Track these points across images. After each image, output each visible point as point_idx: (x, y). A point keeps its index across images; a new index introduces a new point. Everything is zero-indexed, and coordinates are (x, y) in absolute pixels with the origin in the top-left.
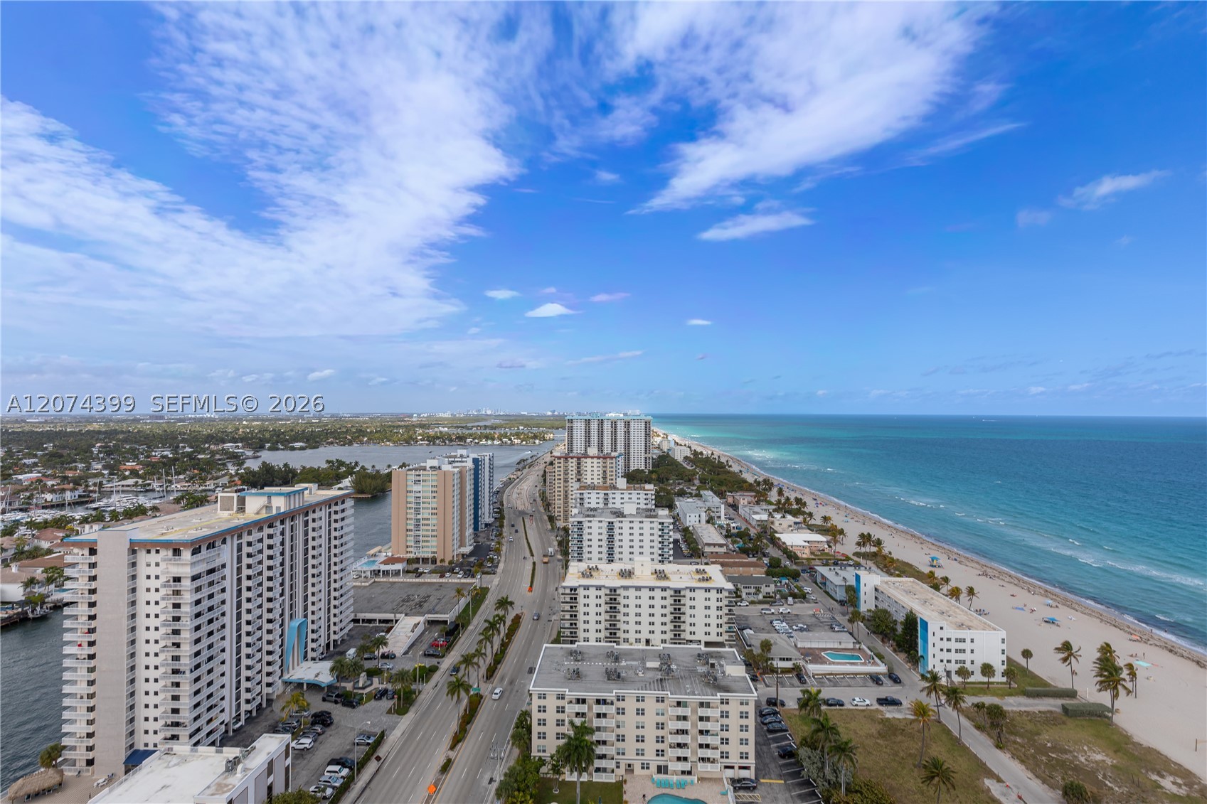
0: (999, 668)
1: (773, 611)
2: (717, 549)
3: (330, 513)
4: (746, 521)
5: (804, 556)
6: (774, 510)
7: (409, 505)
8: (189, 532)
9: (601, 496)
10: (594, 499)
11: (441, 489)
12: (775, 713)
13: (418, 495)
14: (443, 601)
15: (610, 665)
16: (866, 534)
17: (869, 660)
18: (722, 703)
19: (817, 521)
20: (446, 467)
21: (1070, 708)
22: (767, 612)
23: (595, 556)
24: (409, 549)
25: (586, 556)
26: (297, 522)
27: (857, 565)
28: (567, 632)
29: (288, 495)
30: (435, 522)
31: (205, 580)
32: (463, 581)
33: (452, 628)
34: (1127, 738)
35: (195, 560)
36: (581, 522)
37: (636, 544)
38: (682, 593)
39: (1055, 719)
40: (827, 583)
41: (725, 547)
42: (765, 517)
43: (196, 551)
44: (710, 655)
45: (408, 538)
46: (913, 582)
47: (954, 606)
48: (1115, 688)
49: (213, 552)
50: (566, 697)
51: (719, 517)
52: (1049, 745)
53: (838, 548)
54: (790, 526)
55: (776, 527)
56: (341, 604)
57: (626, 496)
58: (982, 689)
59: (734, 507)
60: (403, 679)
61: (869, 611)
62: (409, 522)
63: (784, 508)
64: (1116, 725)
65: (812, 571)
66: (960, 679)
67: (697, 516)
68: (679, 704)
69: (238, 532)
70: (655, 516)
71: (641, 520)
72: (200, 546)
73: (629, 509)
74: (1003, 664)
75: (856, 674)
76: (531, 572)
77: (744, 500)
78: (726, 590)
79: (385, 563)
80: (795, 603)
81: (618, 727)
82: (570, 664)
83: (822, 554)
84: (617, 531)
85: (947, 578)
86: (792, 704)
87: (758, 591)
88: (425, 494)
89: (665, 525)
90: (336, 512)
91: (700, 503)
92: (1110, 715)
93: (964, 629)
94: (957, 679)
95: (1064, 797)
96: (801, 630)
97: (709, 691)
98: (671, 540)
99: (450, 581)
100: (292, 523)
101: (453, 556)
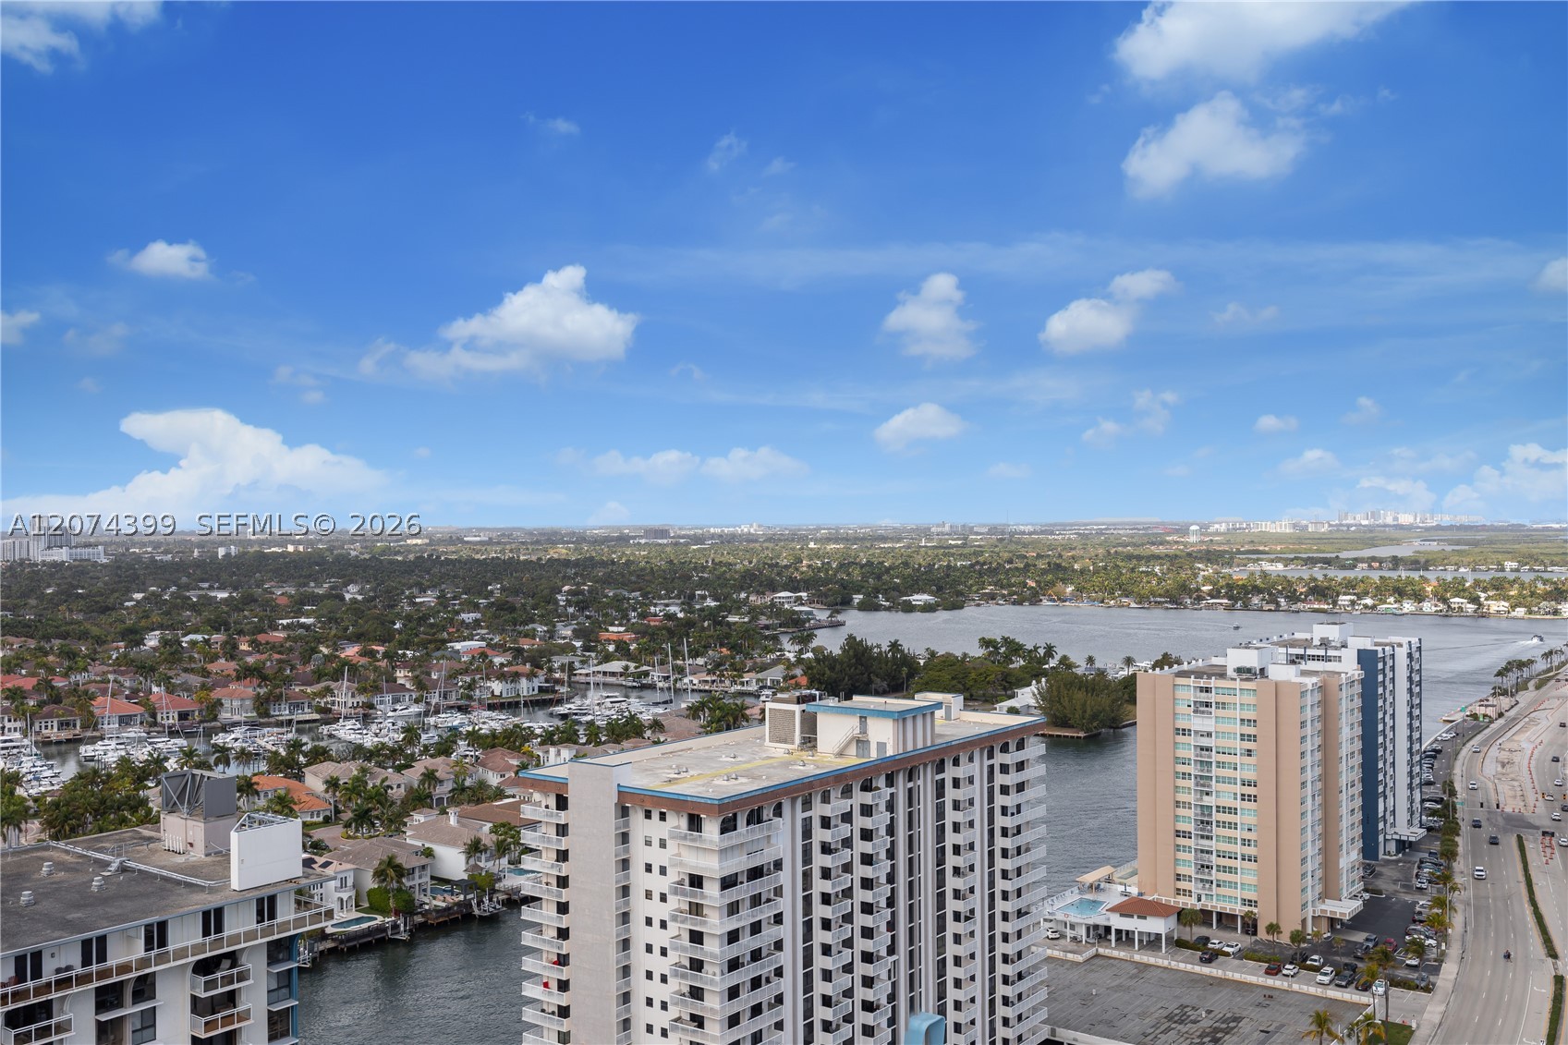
3: (991, 768)
7: (1181, 768)
8: (716, 782)
11: (1266, 731)
13: (1205, 742)
20: (1282, 673)
24: (1182, 885)
26: (920, 782)
29: (901, 717)
30: (1251, 820)
31: (744, 891)
32: (1334, 993)
35: (726, 844)
43: (728, 826)
45: (1181, 855)
49: (757, 831)
56: (1020, 997)
62: (1181, 811)
69: (804, 792)
72: (735, 815)
76: (1548, 1005)
79: (1125, 910)
88: (1224, 743)
90: (1005, 769)
99: (1296, 987)
100: (910, 785)
101: (1304, 921)
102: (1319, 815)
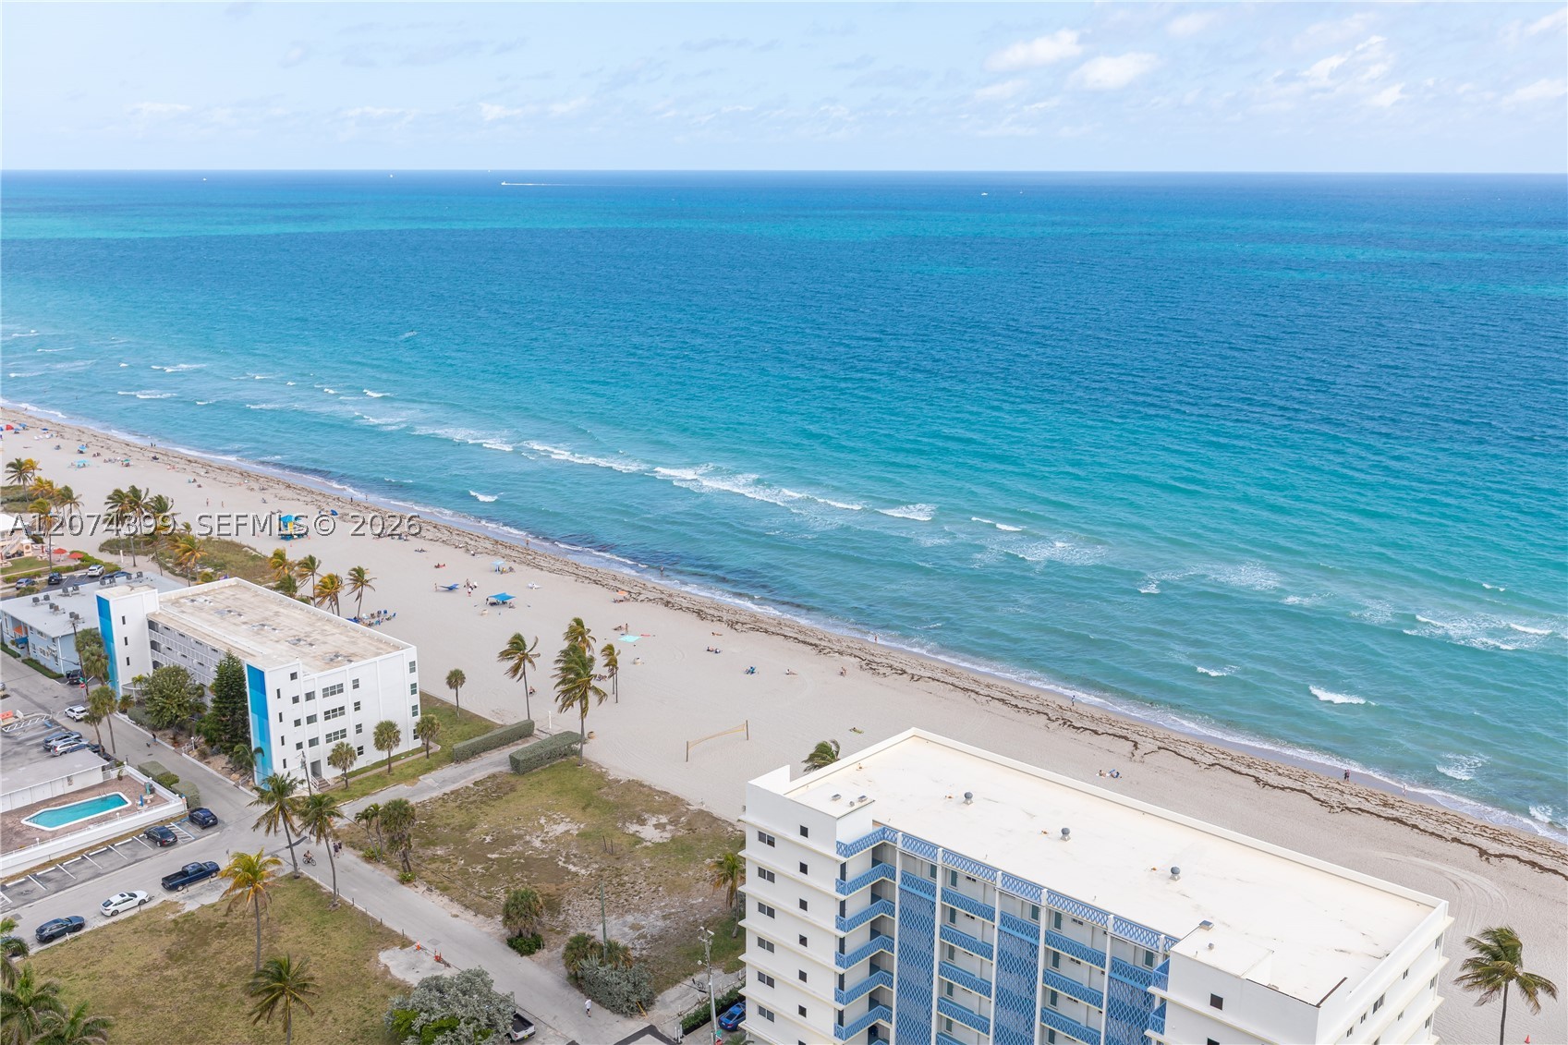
0: (407, 722)
16: (125, 490)
17: (147, 797)
21: (522, 758)
27: (111, 574)
34: (600, 777)
39: (499, 787)
40: (31, 639)
46: (238, 586)
47: (320, 619)
48: (584, 697)
52: (488, 839)
53: (63, 541)
58: (379, 776)
61: (138, 680)
64: (588, 761)
66: (339, 772)
74: (415, 714)
75: (113, 842)
83: (16, 566)
85: (312, 559)
92: (579, 747)
93: (339, 665)
94: (330, 774)
95: (505, 924)
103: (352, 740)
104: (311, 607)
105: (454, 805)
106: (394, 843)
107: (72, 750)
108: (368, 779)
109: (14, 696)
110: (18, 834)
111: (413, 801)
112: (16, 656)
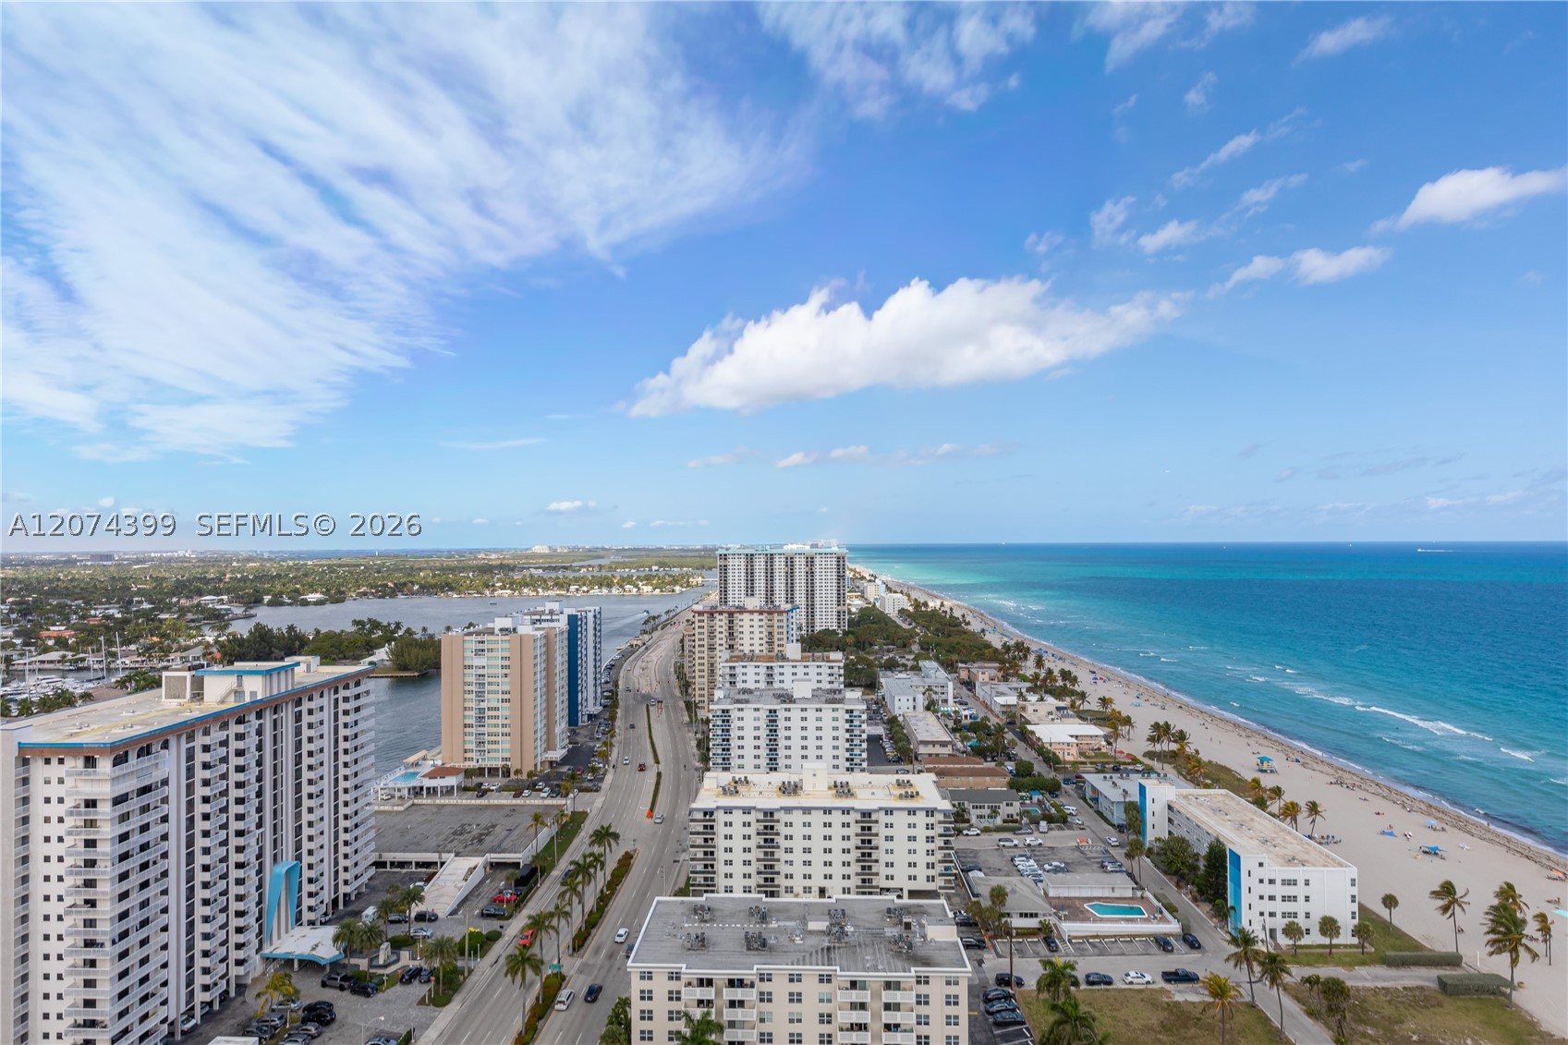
0: (1347, 923)
1: (1016, 842)
2: (938, 750)
3: (337, 700)
4: (986, 706)
5: (1068, 758)
6: (1029, 690)
7: (467, 688)
8: (114, 731)
9: (763, 670)
10: (751, 676)
11: (515, 663)
12: (1008, 997)
13: (481, 671)
14: (515, 833)
15: (753, 927)
16: (1161, 723)
17: (1156, 915)
18: (919, 982)
19: (1092, 704)
20: (526, 629)
21: (1449, 982)
22: (1007, 844)
23: (749, 761)
24: (468, 755)
25: (735, 762)
26: (283, 714)
27: (1148, 771)
28: (700, 879)
29: (269, 674)
30: (507, 713)
31: (134, 804)
32: (549, 802)
33: (525, 873)
34: (1531, 1026)
35: (117, 774)
36: (728, 711)
37: (811, 743)
38: (874, 817)
39: (1426, 998)
40: (1101, 799)
41: (950, 747)
42: (1012, 700)
43: (120, 760)
44: (906, 910)
45: (467, 738)
46: (1226, 795)
47: (1283, 831)
48: (1515, 950)
49: (146, 761)
50: (683, 976)
51: (946, 701)
52: (1415, 1038)
53: (1121, 745)
54: (1050, 713)
55: (1029, 715)
56: (356, 839)
57: (800, 671)
58: (1321, 955)
59: (969, 684)
60: (442, 952)
61: (1158, 840)
62: (467, 713)
63: (1043, 686)
64: (1517, 1006)
65: (1078, 780)
66: (1290, 942)
67: (911, 699)
68: (854, 985)
69: (187, 730)
70: (841, 701)
71: (818, 706)
72: (126, 753)
73: (802, 690)
74: (1353, 918)
75: (1134, 936)
76: (653, 788)
77: (984, 674)
78: (940, 811)
79: (431, 775)
80: (1050, 829)
81: (762, 1020)
82: (693, 927)
83: (1096, 756)
84: (781, 724)
85: (1279, 789)
86: (1031, 983)
87: (994, 813)
88: (492, 671)
89: (855, 713)
90: (346, 700)
91: (916, 680)
92: (1508, 991)
93: (1295, 865)
94: (1284, 941)
96: (1057, 870)
97: (899, 964)
98: (864, 736)
99: (528, 802)
100: (275, 716)
101: (536, 765)
102: (544, 705)
103: (1301, 921)
104: (1277, 821)
105: (1384, 998)
106: (1330, 1009)
107: (1116, 872)
108: (1312, 954)
109: (1088, 830)
110: (1082, 912)
111: (1349, 983)
112: (1091, 807)
